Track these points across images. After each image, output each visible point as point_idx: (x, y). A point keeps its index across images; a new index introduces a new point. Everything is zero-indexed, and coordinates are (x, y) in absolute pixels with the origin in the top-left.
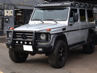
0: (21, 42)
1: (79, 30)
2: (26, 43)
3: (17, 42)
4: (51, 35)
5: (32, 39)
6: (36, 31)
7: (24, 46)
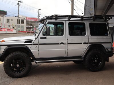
4: (1, 46)
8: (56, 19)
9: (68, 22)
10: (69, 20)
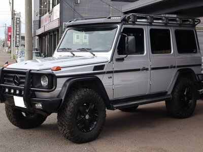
0: (12, 91)
1: (147, 69)
2: (18, 92)
3: (7, 90)
4: (58, 79)
5: (24, 85)
6: (31, 70)
7: (15, 97)
8: (134, 23)
9: (149, 28)
10: (151, 24)
